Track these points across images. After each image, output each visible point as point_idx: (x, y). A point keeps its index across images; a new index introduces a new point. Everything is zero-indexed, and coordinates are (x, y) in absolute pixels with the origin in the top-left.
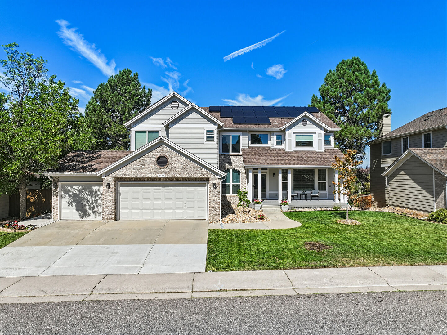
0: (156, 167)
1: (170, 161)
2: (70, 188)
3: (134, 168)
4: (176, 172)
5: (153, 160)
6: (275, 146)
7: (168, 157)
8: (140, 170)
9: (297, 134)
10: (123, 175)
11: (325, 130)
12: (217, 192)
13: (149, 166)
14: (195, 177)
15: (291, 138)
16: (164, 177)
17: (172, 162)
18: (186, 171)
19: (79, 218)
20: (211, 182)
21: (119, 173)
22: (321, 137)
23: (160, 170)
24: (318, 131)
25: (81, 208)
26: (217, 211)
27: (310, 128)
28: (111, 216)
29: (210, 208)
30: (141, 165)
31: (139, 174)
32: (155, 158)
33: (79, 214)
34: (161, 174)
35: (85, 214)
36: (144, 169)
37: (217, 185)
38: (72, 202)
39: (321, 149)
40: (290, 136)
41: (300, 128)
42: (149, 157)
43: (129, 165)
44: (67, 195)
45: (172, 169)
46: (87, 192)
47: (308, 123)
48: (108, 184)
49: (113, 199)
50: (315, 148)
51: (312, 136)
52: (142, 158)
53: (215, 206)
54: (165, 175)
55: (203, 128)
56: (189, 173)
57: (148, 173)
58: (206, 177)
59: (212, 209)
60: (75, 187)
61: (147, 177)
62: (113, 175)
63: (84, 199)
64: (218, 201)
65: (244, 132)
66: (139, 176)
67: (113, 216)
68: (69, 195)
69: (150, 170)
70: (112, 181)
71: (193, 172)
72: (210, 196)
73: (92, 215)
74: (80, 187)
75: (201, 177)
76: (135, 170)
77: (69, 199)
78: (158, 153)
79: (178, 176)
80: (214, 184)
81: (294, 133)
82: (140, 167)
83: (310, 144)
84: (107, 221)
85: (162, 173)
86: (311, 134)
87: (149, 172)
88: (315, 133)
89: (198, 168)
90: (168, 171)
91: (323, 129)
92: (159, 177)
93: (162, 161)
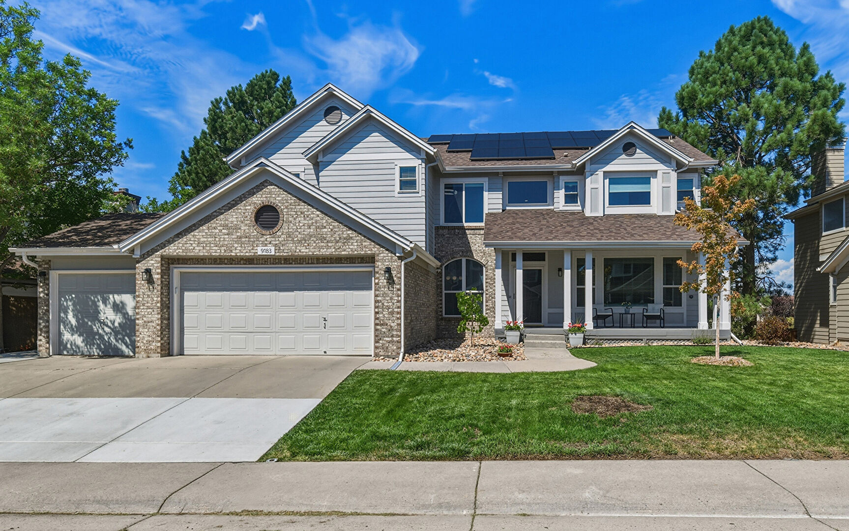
0: (254, 231)
1: (284, 216)
3: (204, 234)
4: (300, 242)
5: (247, 214)
6: (562, 206)
7: (281, 207)
8: (217, 239)
10: (181, 251)
11: (679, 165)
12: (394, 290)
13: (237, 228)
14: (343, 254)
16: (273, 253)
17: (290, 219)
18: (323, 239)
20: (380, 266)
21: (171, 248)
22: (669, 181)
23: (262, 239)
24: (664, 168)
26: (395, 333)
28: (154, 344)
29: (379, 327)
30: (221, 228)
31: (216, 248)
32: (252, 210)
34: (264, 248)
36: (227, 236)
37: (394, 273)
39: (668, 210)
41: (619, 163)
42: (238, 209)
43: (194, 228)
45: (289, 235)
47: (638, 150)
48: (148, 271)
49: (159, 305)
50: (655, 208)
51: (648, 179)
53: (390, 323)
54: (273, 249)
56: (330, 244)
57: (236, 245)
58: (369, 253)
59: (384, 330)
61: (233, 254)
62: (161, 253)
64: (396, 310)
65: (494, 179)
66: (216, 252)
67: (159, 344)
69: (241, 238)
70: (155, 265)
71: (337, 242)
72: (379, 298)
75: (356, 253)
76: (206, 240)
78: (258, 199)
79: (304, 251)
80: (388, 270)
81: (606, 174)
82: (217, 231)
83: (644, 198)
84: (145, 355)
85: (265, 245)
86: (645, 177)
87: (238, 244)
88: (654, 173)
89: (349, 233)
90: (280, 239)
92: (260, 253)
93: (267, 216)
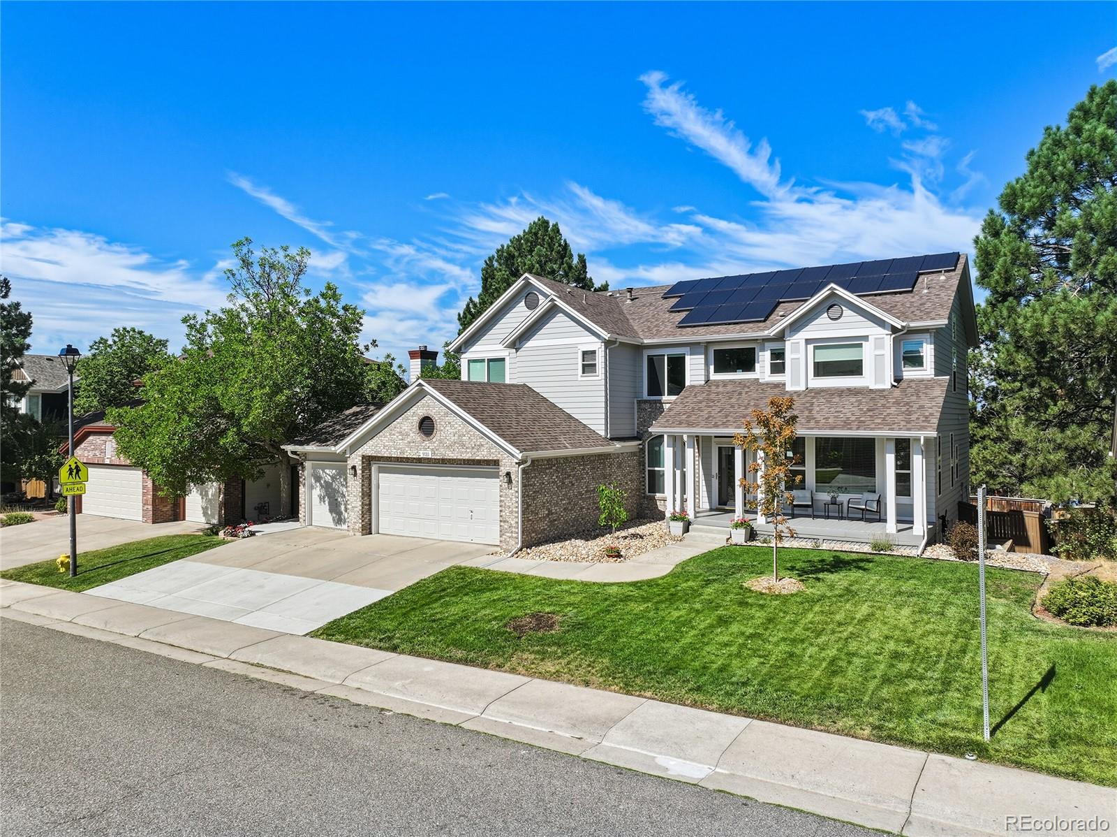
0: (419, 438)
1: (438, 426)
2: (321, 472)
3: (388, 439)
4: (448, 448)
5: (414, 423)
6: (768, 377)
7: (436, 418)
8: (395, 444)
9: (819, 344)
10: (375, 452)
11: (894, 330)
12: (513, 492)
13: (408, 435)
14: (477, 458)
15: (797, 355)
16: (430, 457)
17: (442, 428)
18: (464, 446)
19: (333, 526)
20: (503, 470)
21: (369, 449)
22: (883, 347)
23: (423, 444)
24: (875, 331)
25: (335, 509)
26: (514, 530)
27: (849, 325)
28: (357, 525)
29: (502, 524)
30: (398, 435)
31: (395, 451)
32: (416, 420)
33: (333, 517)
34: (425, 452)
35: (339, 519)
36: (401, 442)
37: (513, 477)
38: (324, 498)
39: (883, 382)
41: (822, 328)
42: (408, 419)
43: (381, 434)
44: (318, 484)
45: (441, 442)
47: (847, 312)
48: (354, 468)
49: (360, 494)
50: (866, 380)
51: (860, 346)
52: (398, 420)
53: (510, 520)
54: (430, 453)
55: (575, 346)
56: (468, 450)
57: (407, 449)
58: (495, 458)
59: (506, 527)
60: (327, 471)
61: (405, 456)
62: (361, 452)
64: (514, 509)
65: (694, 347)
67: (361, 526)
69: (410, 443)
70: (359, 463)
71: (473, 448)
72: (502, 499)
74: (334, 471)
75: (486, 458)
76: (388, 444)
77: (320, 490)
78: (419, 411)
79: (451, 455)
80: (508, 474)
81: (808, 341)
83: (854, 368)
84: (353, 534)
85: (426, 449)
86: (856, 342)
87: (408, 447)
88: (866, 338)
89: (481, 440)
90: (435, 445)
91: (887, 327)
92: (422, 456)
93: (426, 426)
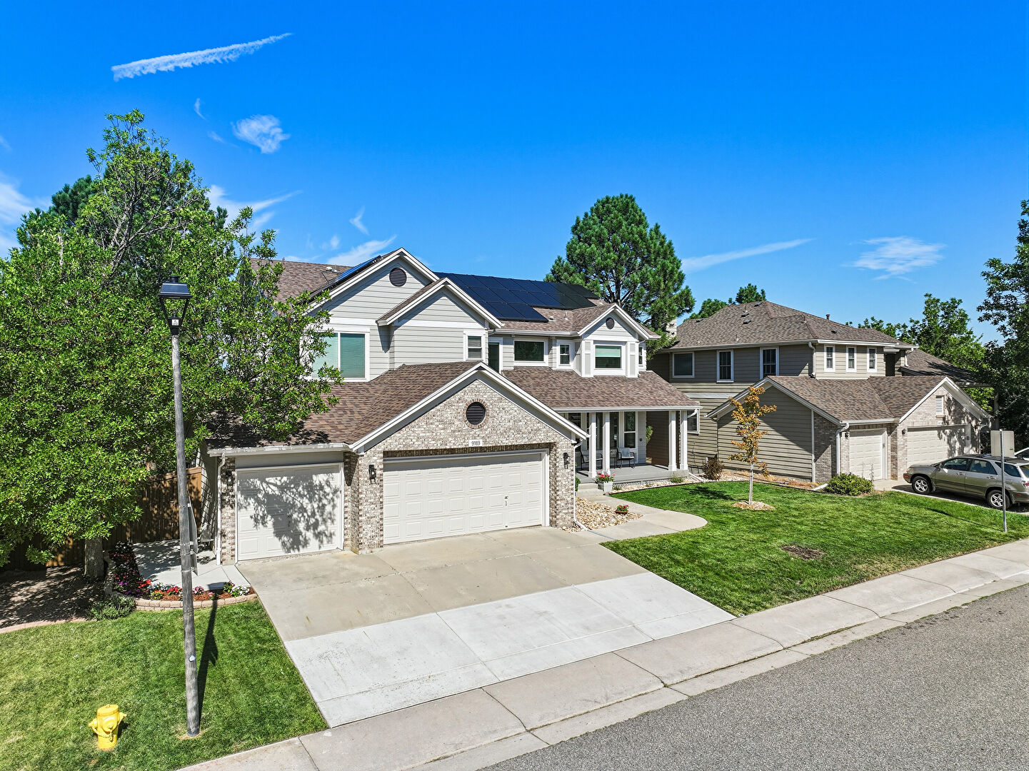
0: (466, 426)
1: (490, 411)
2: (259, 483)
3: (423, 429)
4: (502, 434)
5: (459, 410)
6: (558, 366)
7: (487, 404)
8: (434, 434)
9: (600, 345)
10: (402, 446)
11: (641, 339)
12: (569, 471)
13: (451, 423)
14: (534, 442)
15: (588, 351)
16: (481, 445)
17: (494, 414)
18: (519, 431)
19: (283, 554)
20: (560, 451)
21: (393, 443)
22: (633, 350)
23: (472, 433)
24: (632, 340)
25: (287, 530)
26: (571, 506)
27: (617, 333)
28: (377, 539)
30: (437, 423)
31: (434, 442)
32: (463, 406)
33: (283, 542)
34: (474, 440)
35: (296, 542)
36: (443, 431)
37: (569, 457)
38: (263, 518)
39: (633, 373)
40: (588, 348)
41: (603, 334)
42: (452, 406)
43: (413, 424)
44: (252, 501)
45: (494, 428)
46: (300, 489)
47: (616, 324)
48: (371, 468)
49: (382, 499)
50: (623, 371)
51: (620, 348)
52: (438, 407)
53: (566, 498)
54: (481, 441)
55: (461, 330)
56: (524, 436)
57: (450, 439)
58: (552, 441)
60: (272, 480)
61: (448, 447)
62: (382, 447)
63: (294, 505)
64: (570, 487)
65: (507, 338)
66: (433, 445)
68: (257, 500)
69: (454, 431)
70: (378, 461)
71: (530, 433)
73: (314, 543)
74: (285, 479)
75: (543, 442)
76: (424, 434)
77: (256, 509)
78: (468, 396)
79: (505, 441)
80: (565, 455)
81: (595, 342)
82: (434, 426)
83: (615, 363)
85: (475, 438)
86: (617, 345)
87: (452, 437)
88: (625, 343)
89: (538, 425)
90: (486, 432)
91: (637, 336)
92: (470, 445)
93: (476, 413)
